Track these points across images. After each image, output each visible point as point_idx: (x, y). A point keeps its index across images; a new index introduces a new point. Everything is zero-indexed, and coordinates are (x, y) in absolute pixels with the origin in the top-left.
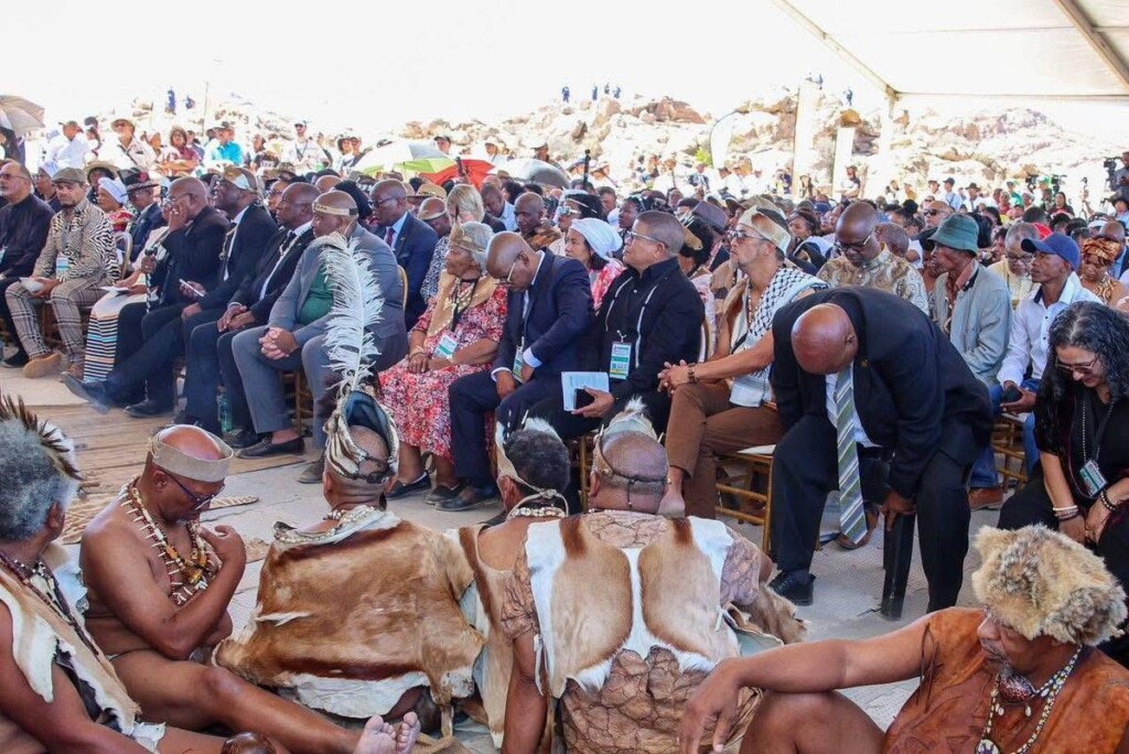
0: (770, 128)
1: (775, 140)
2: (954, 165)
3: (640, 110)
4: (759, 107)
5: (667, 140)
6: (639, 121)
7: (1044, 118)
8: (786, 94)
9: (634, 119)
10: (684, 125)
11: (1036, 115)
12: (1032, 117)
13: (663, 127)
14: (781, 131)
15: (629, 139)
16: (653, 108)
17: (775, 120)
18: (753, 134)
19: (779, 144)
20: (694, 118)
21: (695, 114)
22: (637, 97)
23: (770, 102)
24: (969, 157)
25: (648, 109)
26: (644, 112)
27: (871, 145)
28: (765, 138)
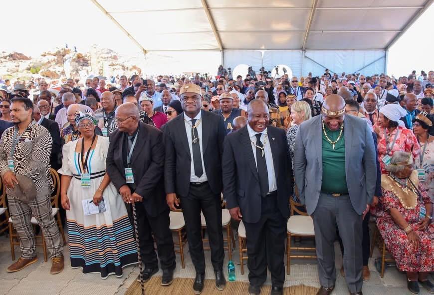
0: (54, 60)
1: (57, 64)
2: (113, 67)
3: (7, 57)
4: (49, 54)
5: (19, 66)
6: (7, 60)
7: (112, 51)
8: (58, 49)
9: (5, 60)
10: (24, 61)
11: (110, 50)
12: (109, 51)
13: (16, 62)
14: (58, 61)
15: (5, 66)
16: (11, 56)
17: (56, 58)
18: (49, 62)
19: (58, 65)
20: (26, 58)
21: (26, 57)
22: (4, 52)
23: (54, 52)
24: (117, 65)
25: (9, 56)
26: (8, 57)
27: (88, 63)
28: (54, 63)
